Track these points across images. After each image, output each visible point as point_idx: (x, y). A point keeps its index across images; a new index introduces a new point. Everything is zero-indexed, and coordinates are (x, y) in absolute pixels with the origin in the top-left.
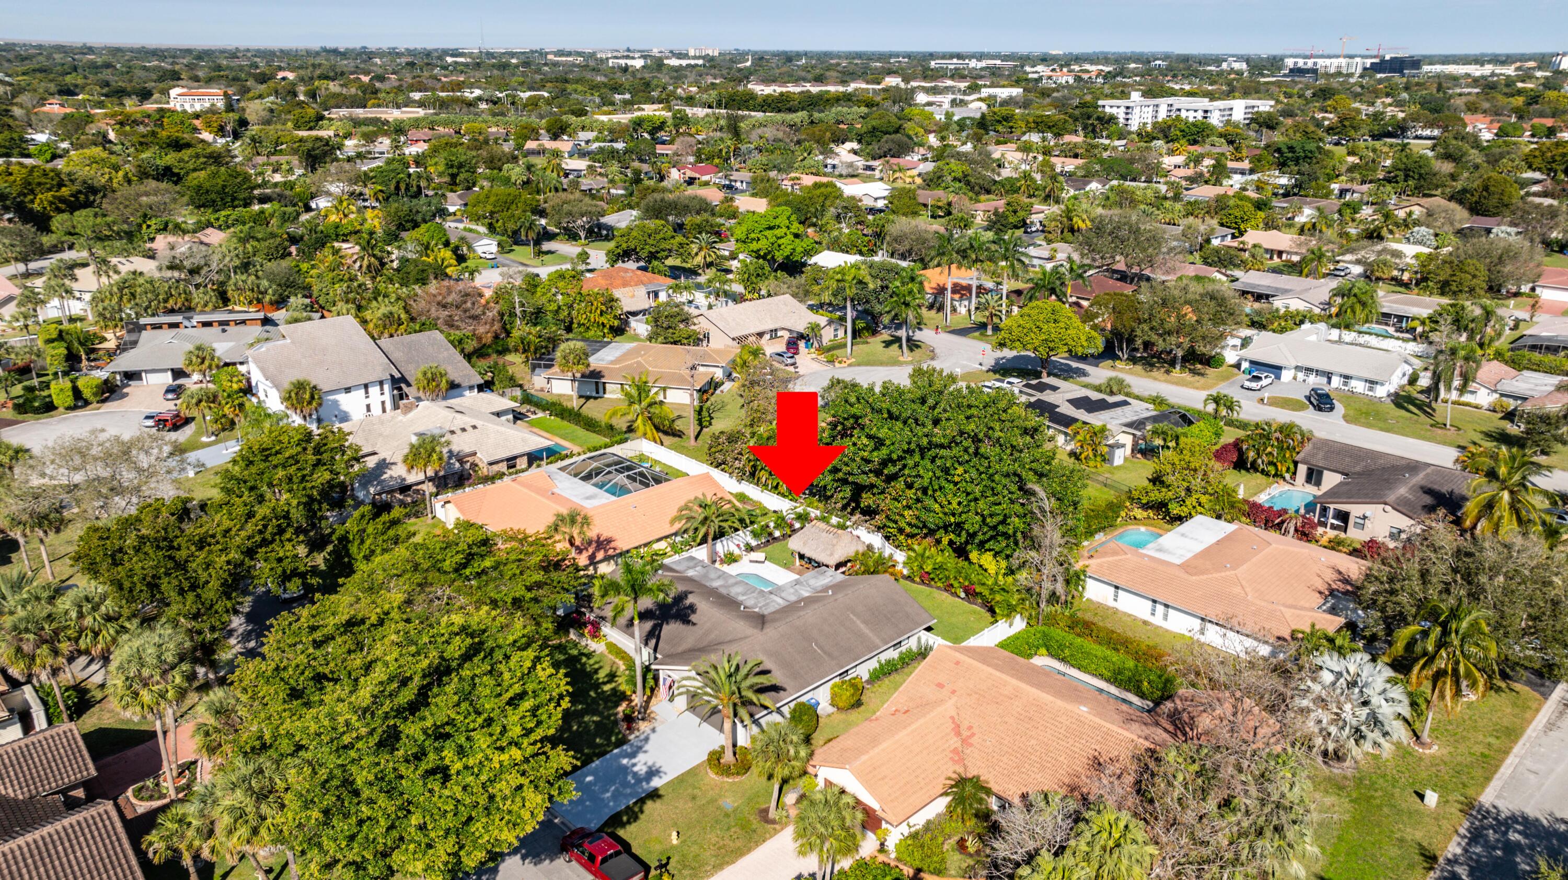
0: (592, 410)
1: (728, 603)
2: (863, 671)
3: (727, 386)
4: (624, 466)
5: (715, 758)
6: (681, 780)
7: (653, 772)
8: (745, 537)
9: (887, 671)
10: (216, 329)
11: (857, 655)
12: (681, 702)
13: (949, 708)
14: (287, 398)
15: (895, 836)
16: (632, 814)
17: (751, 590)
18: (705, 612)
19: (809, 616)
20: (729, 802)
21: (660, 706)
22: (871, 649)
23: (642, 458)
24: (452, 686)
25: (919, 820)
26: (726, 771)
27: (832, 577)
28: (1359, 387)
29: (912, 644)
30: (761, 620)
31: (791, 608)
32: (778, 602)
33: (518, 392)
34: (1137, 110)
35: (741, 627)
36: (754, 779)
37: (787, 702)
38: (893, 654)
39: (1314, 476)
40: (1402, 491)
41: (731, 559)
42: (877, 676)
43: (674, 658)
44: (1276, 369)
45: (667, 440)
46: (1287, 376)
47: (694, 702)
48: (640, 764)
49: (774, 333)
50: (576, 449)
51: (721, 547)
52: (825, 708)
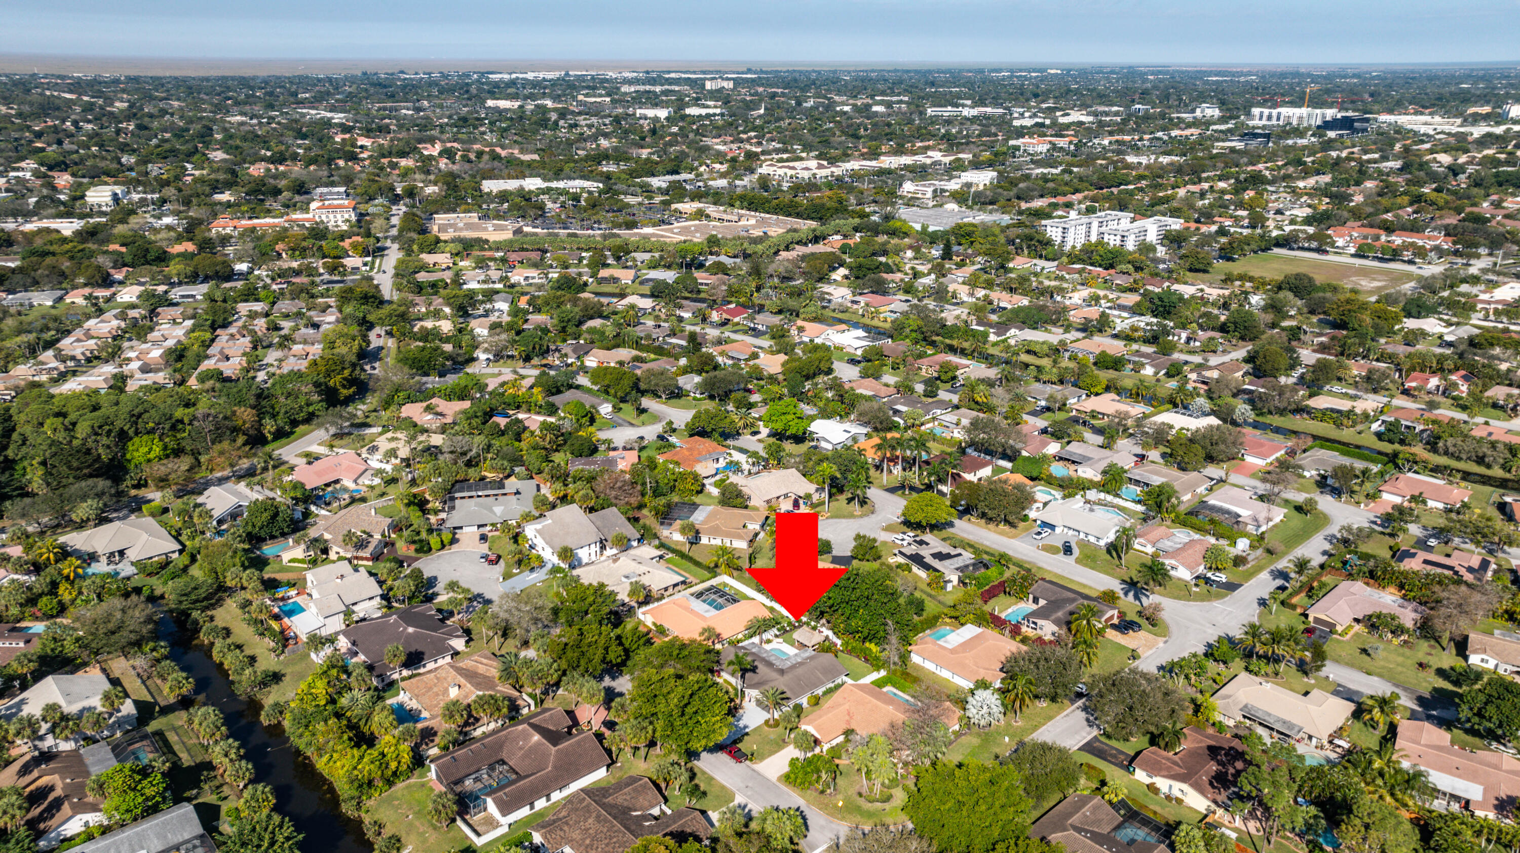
0: (695, 553)
1: (770, 664)
2: (820, 691)
3: (762, 535)
4: (717, 591)
5: (767, 722)
6: (755, 729)
7: (746, 727)
8: (775, 631)
9: (830, 691)
10: (492, 499)
11: (817, 686)
12: (753, 703)
13: (847, 706)
14: (560, 556)
15: (826, 747)
16: (740, 740)
17: (777, 658)
18: (762, 668)
19: (800, 671)
20: (772, 736)
21: (745, 704)
22: (823, 683)
23: (726, 585)
24: (696, 697)
25: (834, 743)
26: (770, 726)
27: (810, 652)
28: (1092, 539)
29: (839, 681)
30: (782, 672)
31: (793, 667)
32: (789, 664)
33: (657, 542)
34: (1072, 230)
35: (774, 675)
36: (780, 729)
37: (792, 703)
38: (832, 685)
39: (1036, 600)
40: (1060, 614)
41: (769, 641)
42: (825, 693)
43: (751, 686)
44: (1052, 527)
45: (735, 573)
46: (1058, 530)
47: (759, 703)
48: (741, 724)
49: (786, 496)
50: (695, 581)
51: (766, 636)
52: (805, 705)
